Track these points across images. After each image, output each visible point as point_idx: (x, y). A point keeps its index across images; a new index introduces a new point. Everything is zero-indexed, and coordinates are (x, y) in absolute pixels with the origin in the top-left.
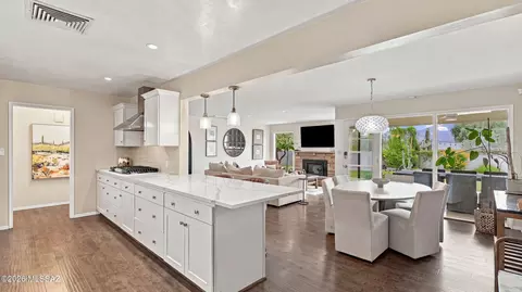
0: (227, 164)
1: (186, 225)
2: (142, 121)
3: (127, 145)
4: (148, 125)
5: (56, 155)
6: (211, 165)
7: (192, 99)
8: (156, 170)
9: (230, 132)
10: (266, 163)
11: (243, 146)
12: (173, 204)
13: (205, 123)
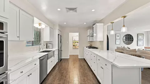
0: (124, 47)
1: (103, 68)
2: (93, 34)
3: (90, 41)
4: (95, 35)
5: (77, 43)
6: (117, 47)
7: (108, 25)
8: (97, 48)
9: (126, 35)
10: (145, 48)
11: (133, 41)
12: (99, 60)
13: (112, 32)
